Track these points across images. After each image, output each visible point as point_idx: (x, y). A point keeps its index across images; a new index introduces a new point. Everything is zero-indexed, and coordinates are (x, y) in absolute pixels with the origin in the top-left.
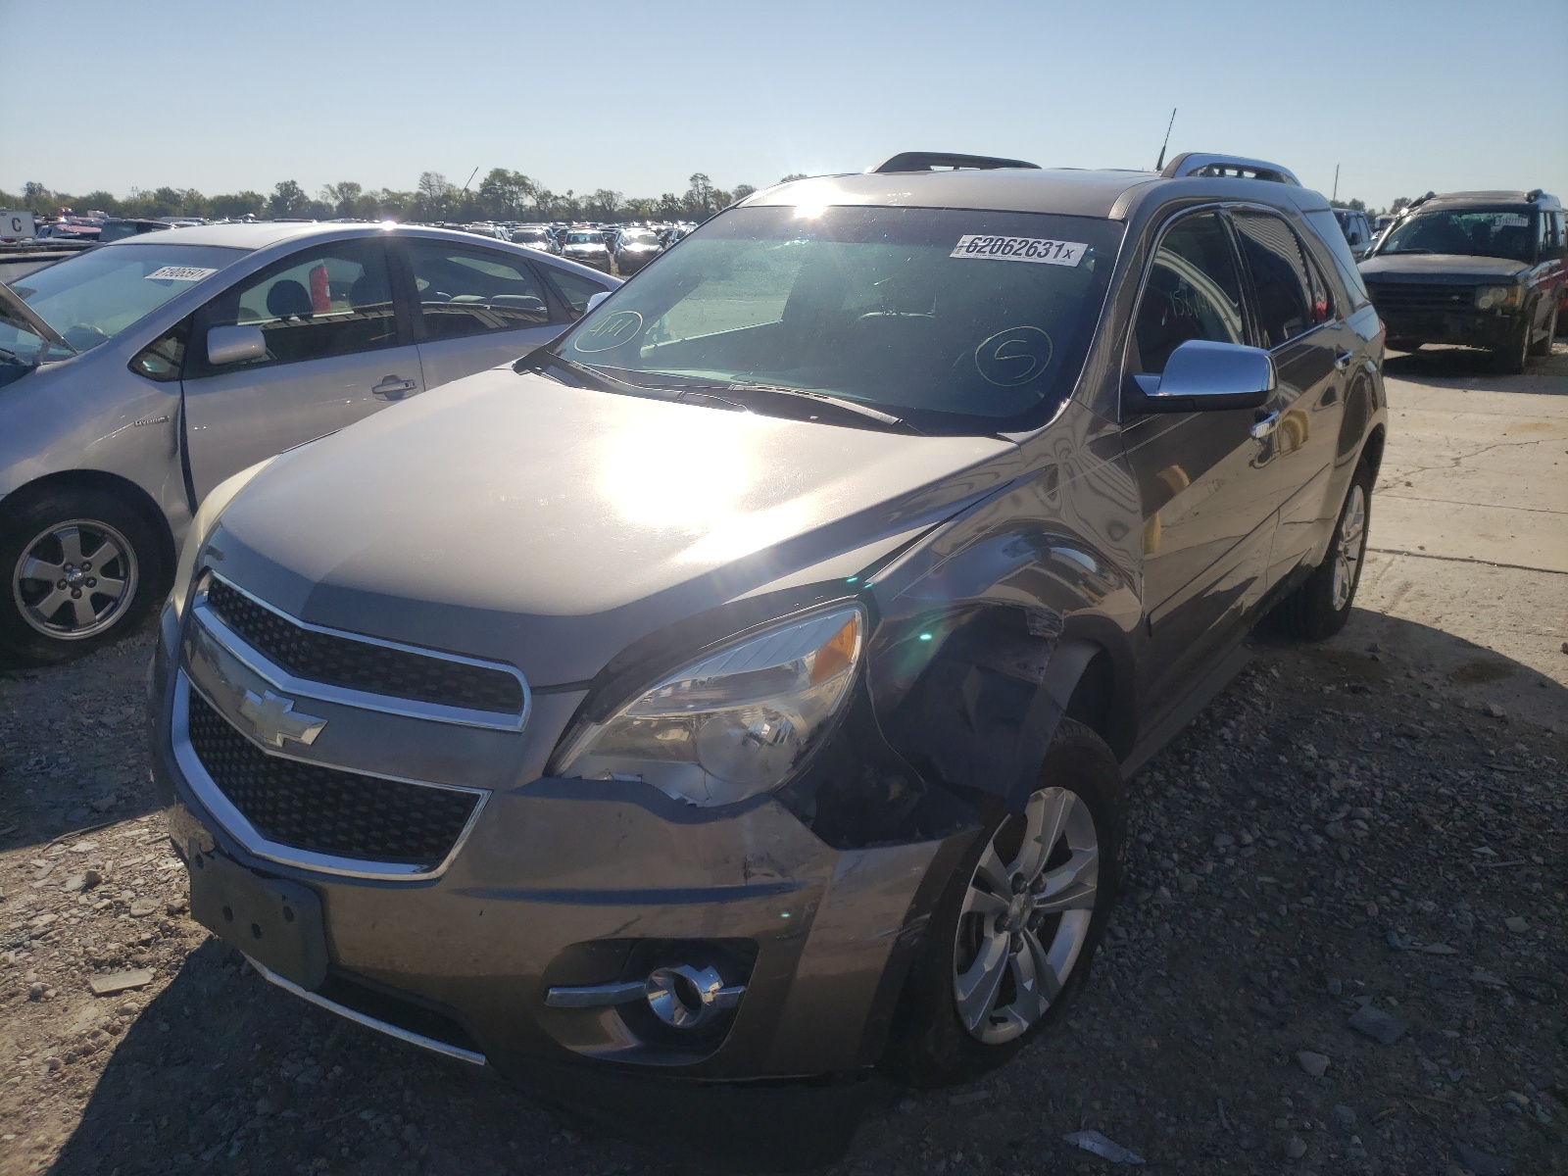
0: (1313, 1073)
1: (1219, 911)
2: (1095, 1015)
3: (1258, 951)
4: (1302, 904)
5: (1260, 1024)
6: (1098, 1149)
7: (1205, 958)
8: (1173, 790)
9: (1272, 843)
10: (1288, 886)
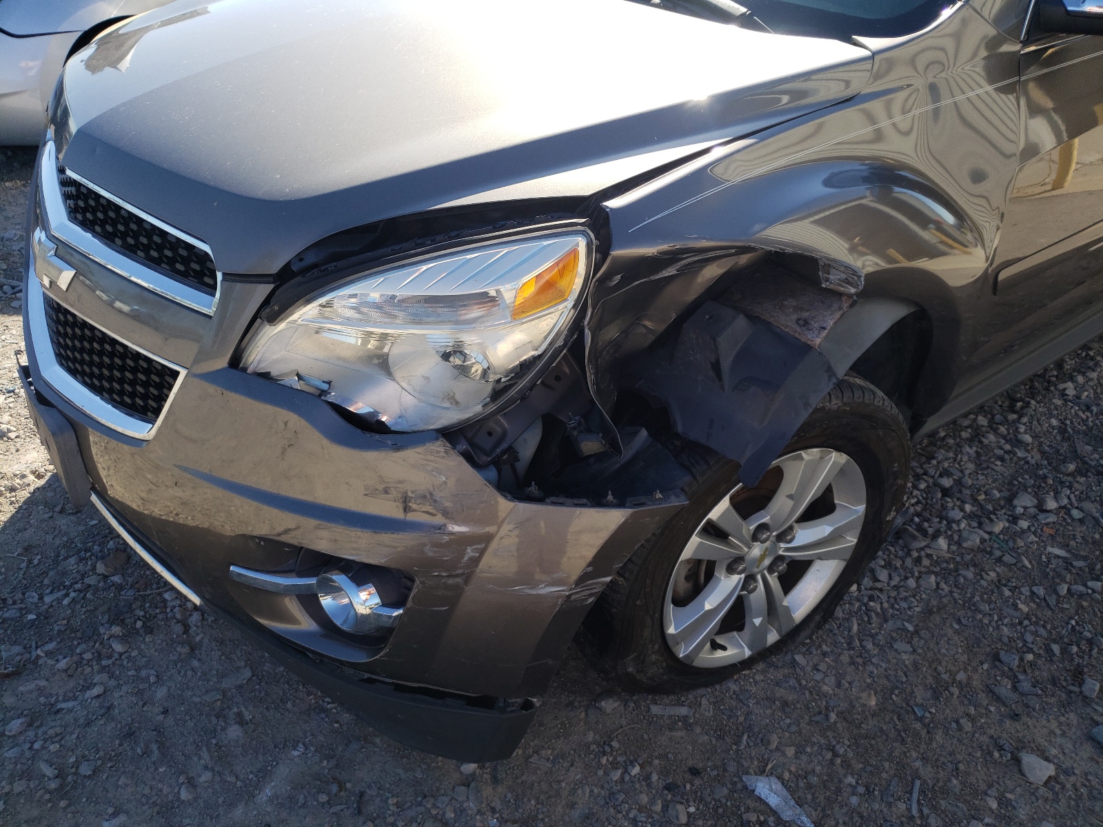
0: (1031, 780)
1: (993, 574)
2: (824, 654)
3: (1019, 628)
4: (1088, 587)
5: (992, 709)
6: (773, 801)
7: (959, 622)
8: (992, 437)
9: (1076, 514)
10: (1080, 564)
